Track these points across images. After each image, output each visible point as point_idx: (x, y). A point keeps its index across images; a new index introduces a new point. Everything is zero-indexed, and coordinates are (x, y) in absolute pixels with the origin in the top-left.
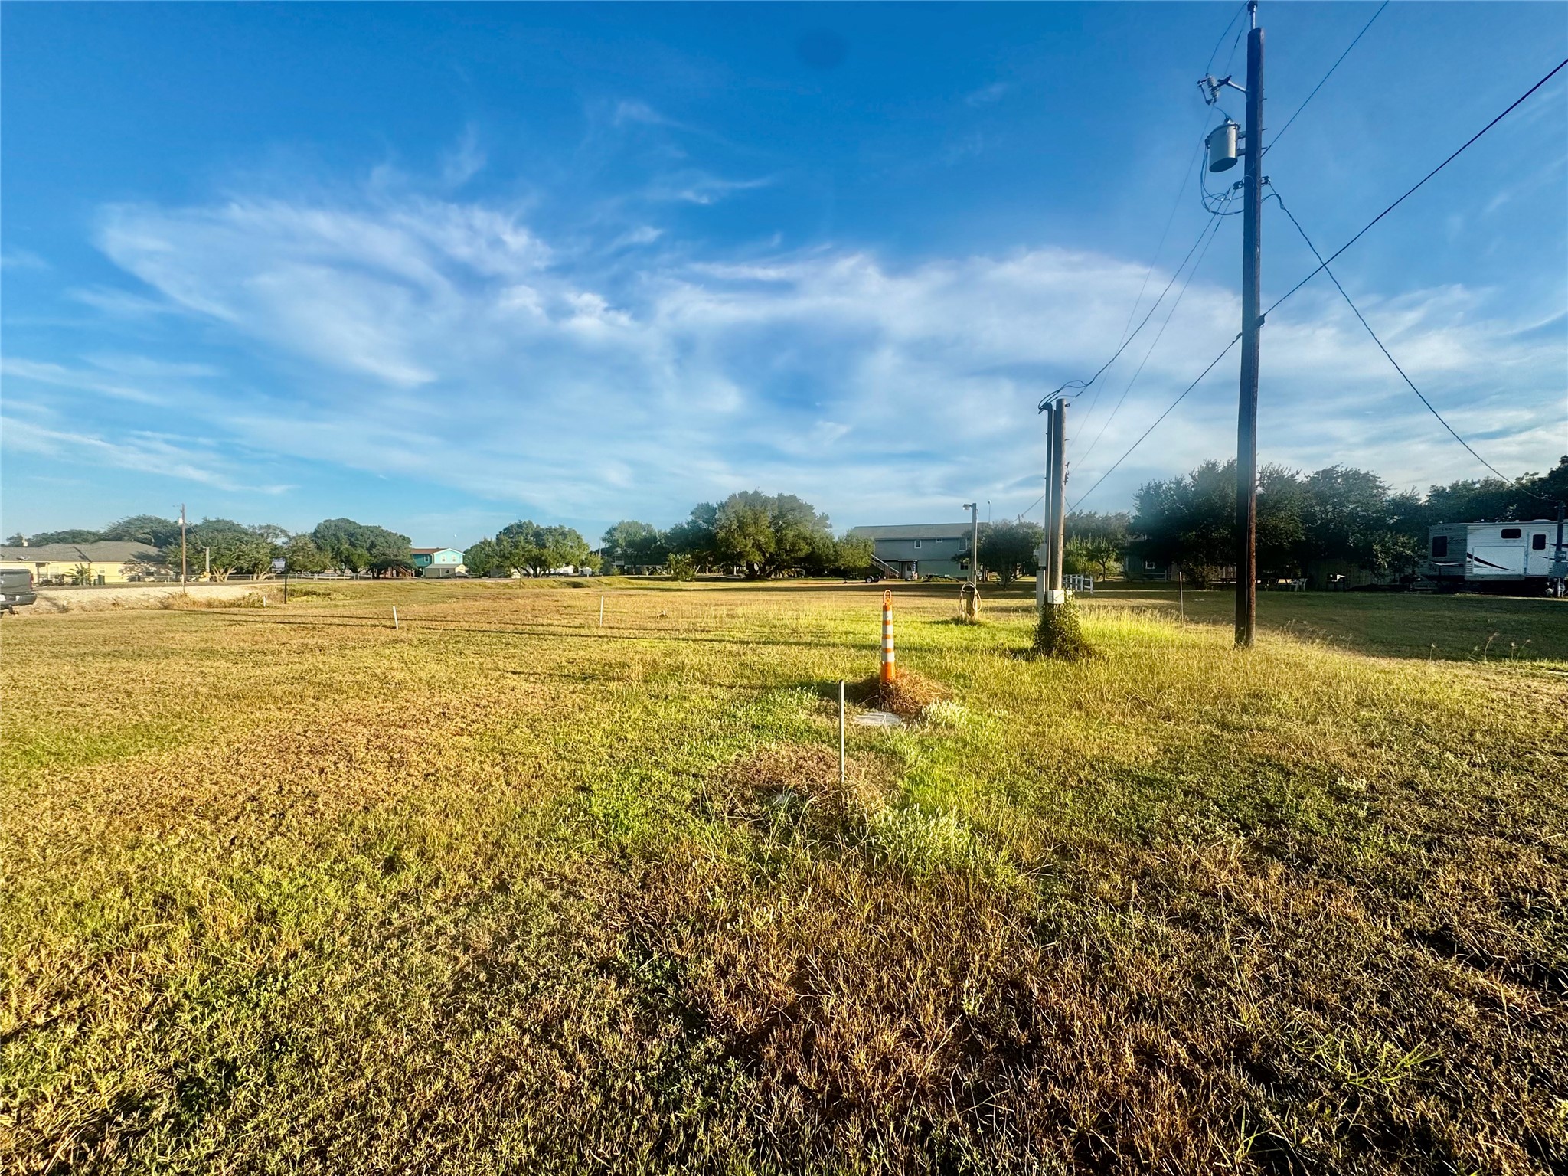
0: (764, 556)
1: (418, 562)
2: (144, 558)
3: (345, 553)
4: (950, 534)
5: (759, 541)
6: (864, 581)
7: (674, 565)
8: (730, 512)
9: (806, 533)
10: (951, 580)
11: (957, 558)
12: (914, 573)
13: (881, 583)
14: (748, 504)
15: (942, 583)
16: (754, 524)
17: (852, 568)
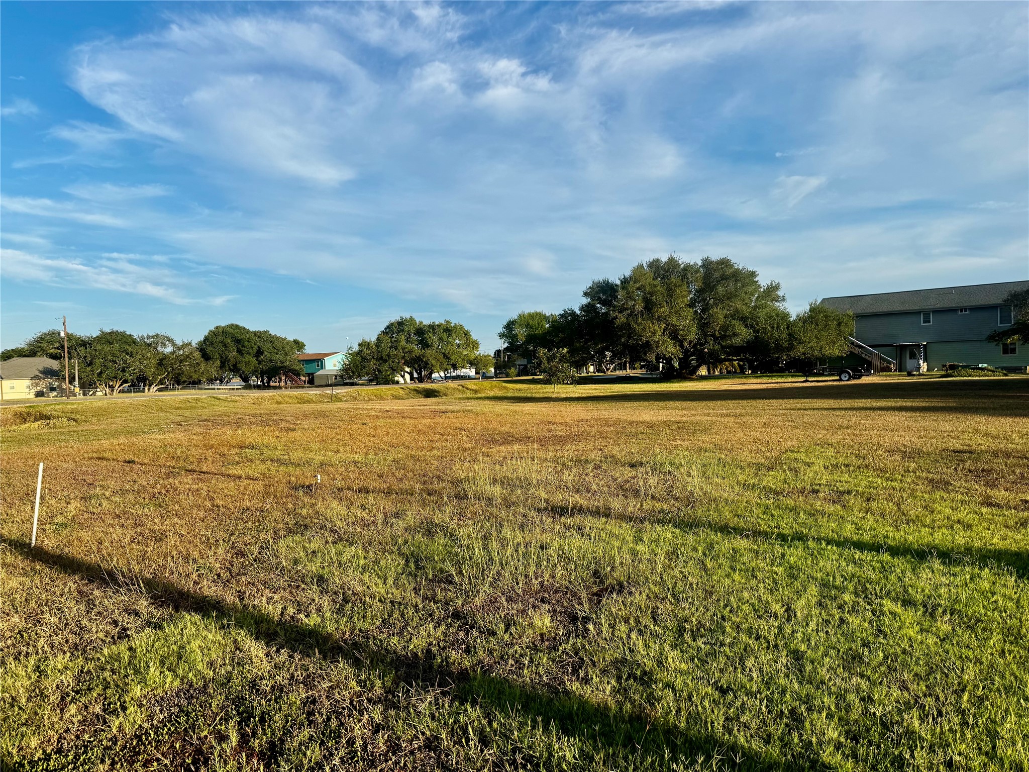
0: (682, 346)
1: (307, 369)
2: (48, 373)
3: (232, 361)
4: (982, 300)
5: (673, 326)
6: (837, 378)
7: (545, 364)
8: (632, 287)
9: (746, 311)
10: (993, 371)
11: (996, 337)
12: (921, 362)
13: (865, 380)
14: (659, 276)
15: (978, 378)
16: (667, 303)
17: (817, 358)
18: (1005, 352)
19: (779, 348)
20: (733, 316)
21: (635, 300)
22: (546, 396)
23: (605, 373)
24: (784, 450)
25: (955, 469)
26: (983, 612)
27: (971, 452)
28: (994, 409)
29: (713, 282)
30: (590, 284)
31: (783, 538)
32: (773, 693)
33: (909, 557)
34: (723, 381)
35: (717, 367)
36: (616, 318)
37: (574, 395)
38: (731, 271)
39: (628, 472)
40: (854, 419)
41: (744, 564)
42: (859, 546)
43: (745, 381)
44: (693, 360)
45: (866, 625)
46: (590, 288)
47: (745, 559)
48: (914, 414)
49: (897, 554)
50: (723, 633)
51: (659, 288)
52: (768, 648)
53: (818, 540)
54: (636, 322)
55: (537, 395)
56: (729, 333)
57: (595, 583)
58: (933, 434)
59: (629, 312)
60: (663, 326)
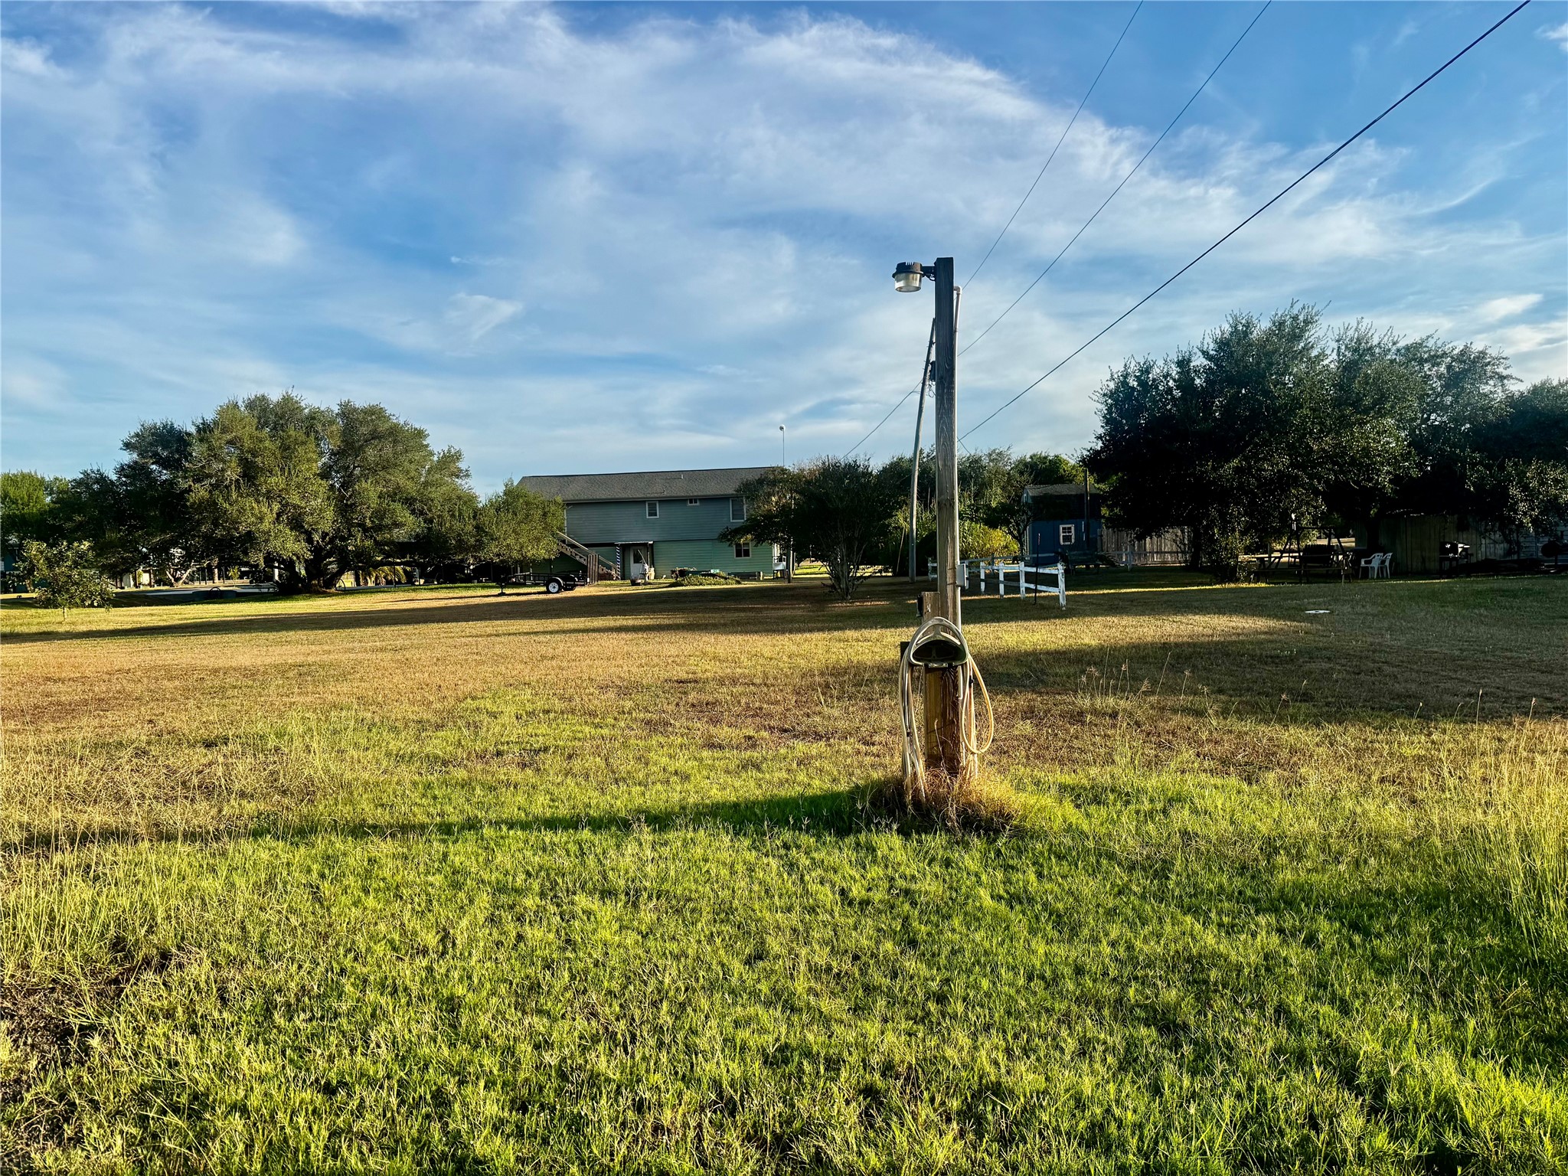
4: (713, 489)
5: (295, 508)
6: (544, 589)
7: (43, 570)
8: (218, 439)
9: (411, 488)
10: (726, 579)
11: (729, 536)
12: (647, 567)
13: (580, 591)
14: (266, 424)
15: (709, 587)
16: (282, 470)
17: (517, 562)
18: (739, 554)
19: (462, 546)
20: (393, 496)
21: (224, 462)
22: (45, 629)
23: (171, 585)
24: (461, 697)
25: (677, 705)
26: (694, 888)
27: (696, 681)
28: (725, 625)
29: (359, 441)
30: (137, 429)
31: (446, 829)
32: (409, 1073)
33: (614, 829)
34: (380, 596)
35: (370, 575)
36: (189, 490)
37: (104, 627)
38: (386, 426)
39: (200, 757)
40: (561, 646)
41: (384, 879)
42: (552, 824)
43: (413, 595)
44: (331, 563)
45: (551, 936)
46: (137, 435)
47: (387, 873)
48: (636, 636)
49: (600, 828)
50: (340, 996)
51: (267, 443)
52: (408, 1004)
53: (496, 824)
54: (227, 499)
55: (25, 629)
56: (387, 521)
57: (114, 961)
58: (656, 660)
59: (213, 481)
60: (276, 507)
